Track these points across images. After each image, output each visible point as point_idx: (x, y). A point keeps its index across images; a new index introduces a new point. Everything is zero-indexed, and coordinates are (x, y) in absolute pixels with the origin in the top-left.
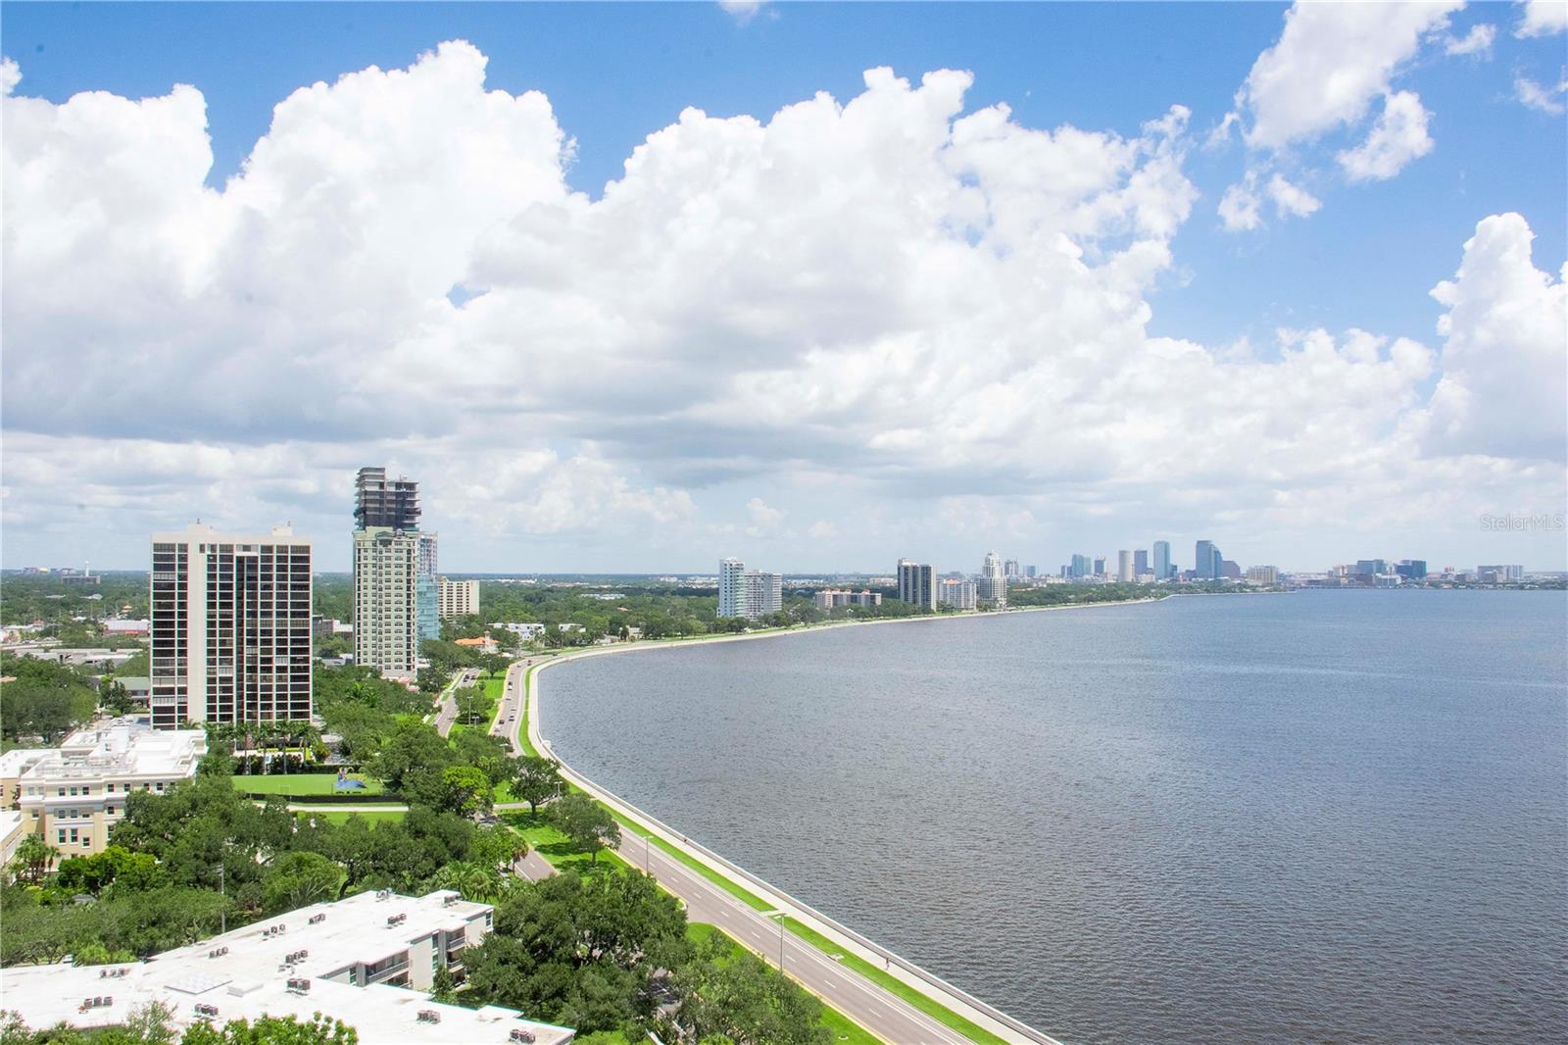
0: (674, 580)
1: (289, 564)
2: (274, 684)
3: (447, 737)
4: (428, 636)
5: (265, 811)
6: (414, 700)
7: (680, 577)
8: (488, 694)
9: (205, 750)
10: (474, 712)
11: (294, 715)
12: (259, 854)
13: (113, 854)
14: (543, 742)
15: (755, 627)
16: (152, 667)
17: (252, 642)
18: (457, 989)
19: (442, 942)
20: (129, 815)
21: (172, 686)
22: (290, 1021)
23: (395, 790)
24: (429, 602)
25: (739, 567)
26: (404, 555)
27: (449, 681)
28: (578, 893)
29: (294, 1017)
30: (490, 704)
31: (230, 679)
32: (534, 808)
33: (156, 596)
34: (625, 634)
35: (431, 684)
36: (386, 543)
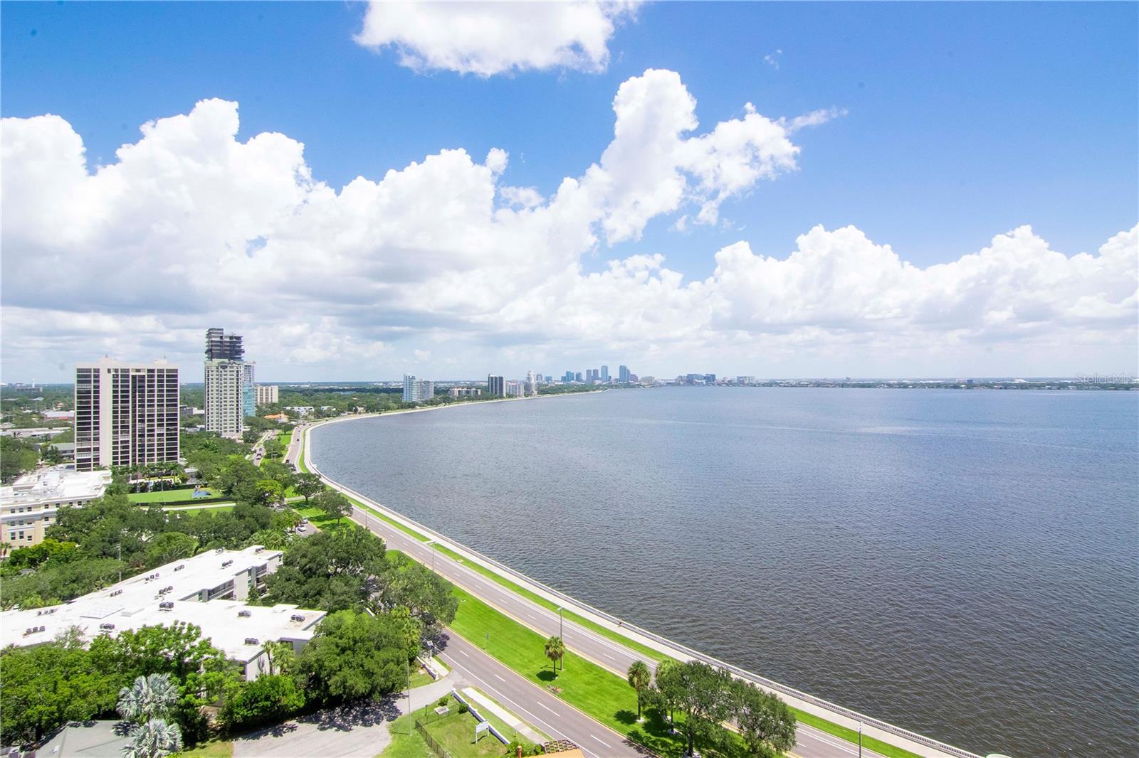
0: (381, 384)
1: (165, 379)
2: (156, 443)
3: (259, 465)
4: (249, 415)
5: (148, 512)
6: (240, 447)
7: (384, 383)
8: (282, 443)
9: (111, 481)
10: (275, 451)
11: (168, 459)
12: (144, 536)
13: (47, 544)
14: (313, 465)
15: (420, 406)
16: (76, 437)
17: (142, 421)
18: (262, 597)
19: (254, 573)
20: (58, 521)
21: (89, 447)
22: (159, 627)
23: (228, 494)
24: (250, 397)
25: (413, 378)
26: (235, 373)
27: (261, 437)
28: (329, 540)
29: (162, 625)
30: (283, 448)
31: (128, 442)
32: (307, 499)
33: (78, 398)
34: (356, 411)
35: (250, 439)
36: (224, 367)
